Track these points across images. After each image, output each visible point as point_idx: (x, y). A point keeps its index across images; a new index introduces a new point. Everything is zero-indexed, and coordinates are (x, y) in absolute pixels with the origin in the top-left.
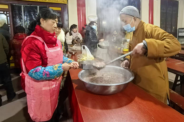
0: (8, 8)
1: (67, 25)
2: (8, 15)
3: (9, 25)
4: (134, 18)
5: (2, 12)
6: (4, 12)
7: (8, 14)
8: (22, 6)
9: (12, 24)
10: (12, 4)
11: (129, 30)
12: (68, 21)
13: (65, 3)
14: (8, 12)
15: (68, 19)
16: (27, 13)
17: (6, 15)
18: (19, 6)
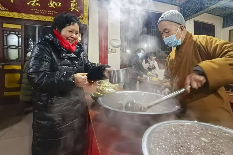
0: (20, 28)
1: (87, 50)
2: (20, 36)
3: (20, 48)
4: (181, 27)
5: (14, 33)
6: (15, 32)
7: (20, 34)
8: (37, 26)
9: (23, 46)
10: (26, 24)
11: (173, 44)
12: (87, 45)
13: (85, 24)
14: (20, 33)
15: (87, 43)
16: (42, 35)
17: (17, 35)
18: (34, 26)
